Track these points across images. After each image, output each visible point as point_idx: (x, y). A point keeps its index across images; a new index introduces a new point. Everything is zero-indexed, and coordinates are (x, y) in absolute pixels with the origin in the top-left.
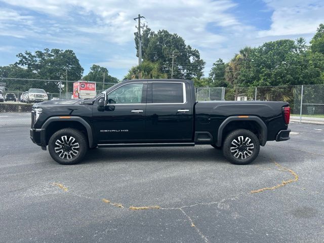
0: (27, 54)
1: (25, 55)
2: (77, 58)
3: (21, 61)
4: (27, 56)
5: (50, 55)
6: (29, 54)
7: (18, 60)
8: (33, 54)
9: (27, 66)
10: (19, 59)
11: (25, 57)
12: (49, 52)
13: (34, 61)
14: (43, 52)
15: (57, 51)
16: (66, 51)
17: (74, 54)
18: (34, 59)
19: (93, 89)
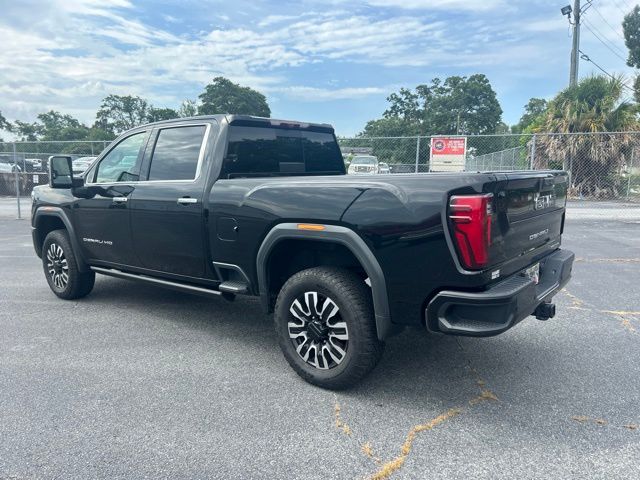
0: (402, 93)
1: (400, 96)
2: (493, 88)
3: (393, 108)
4: (403, 98)
5: (442, 90)
6: (407, 93)
7: (389, 106)
8: (413, 92)
9: (403, 115)
10: (391, 104)
11: (399, 100)
12: (441, 85)
13: (413, 105)
14: (430, 85)
15: (454, 81)
16: (472, 78)
17: (487, 81)
18: (414, 101)
19: (461, 152)
